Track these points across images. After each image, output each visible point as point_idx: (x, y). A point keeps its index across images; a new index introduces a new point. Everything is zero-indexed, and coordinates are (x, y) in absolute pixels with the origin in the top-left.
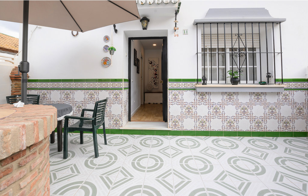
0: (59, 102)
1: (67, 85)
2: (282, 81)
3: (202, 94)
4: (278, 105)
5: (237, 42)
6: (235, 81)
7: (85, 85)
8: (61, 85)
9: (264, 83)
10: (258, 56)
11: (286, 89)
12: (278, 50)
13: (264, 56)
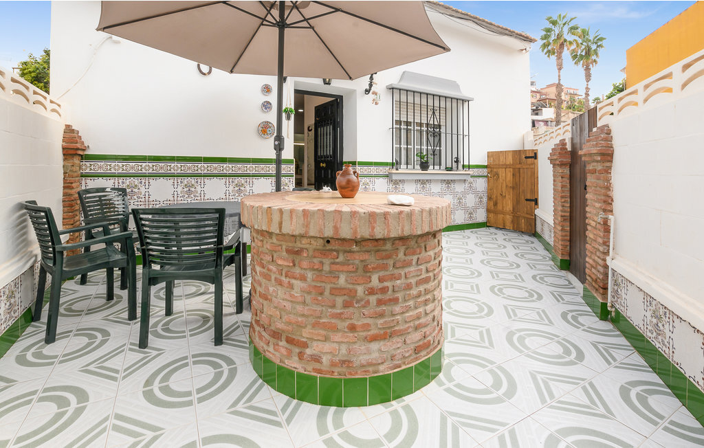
0: (171, 202)
1: (189, 168)
2: (469, 167)
3: (396, 183)
4: (465, 193)
5: (432, 119)
6: (424, 166)
7: (227, 168)
8: (176, 167)
9: (451, 169)
10: (443, 136)
11: (473, 176)
12: (466, 133)
13: (449, 136)
